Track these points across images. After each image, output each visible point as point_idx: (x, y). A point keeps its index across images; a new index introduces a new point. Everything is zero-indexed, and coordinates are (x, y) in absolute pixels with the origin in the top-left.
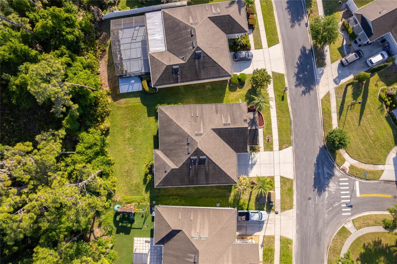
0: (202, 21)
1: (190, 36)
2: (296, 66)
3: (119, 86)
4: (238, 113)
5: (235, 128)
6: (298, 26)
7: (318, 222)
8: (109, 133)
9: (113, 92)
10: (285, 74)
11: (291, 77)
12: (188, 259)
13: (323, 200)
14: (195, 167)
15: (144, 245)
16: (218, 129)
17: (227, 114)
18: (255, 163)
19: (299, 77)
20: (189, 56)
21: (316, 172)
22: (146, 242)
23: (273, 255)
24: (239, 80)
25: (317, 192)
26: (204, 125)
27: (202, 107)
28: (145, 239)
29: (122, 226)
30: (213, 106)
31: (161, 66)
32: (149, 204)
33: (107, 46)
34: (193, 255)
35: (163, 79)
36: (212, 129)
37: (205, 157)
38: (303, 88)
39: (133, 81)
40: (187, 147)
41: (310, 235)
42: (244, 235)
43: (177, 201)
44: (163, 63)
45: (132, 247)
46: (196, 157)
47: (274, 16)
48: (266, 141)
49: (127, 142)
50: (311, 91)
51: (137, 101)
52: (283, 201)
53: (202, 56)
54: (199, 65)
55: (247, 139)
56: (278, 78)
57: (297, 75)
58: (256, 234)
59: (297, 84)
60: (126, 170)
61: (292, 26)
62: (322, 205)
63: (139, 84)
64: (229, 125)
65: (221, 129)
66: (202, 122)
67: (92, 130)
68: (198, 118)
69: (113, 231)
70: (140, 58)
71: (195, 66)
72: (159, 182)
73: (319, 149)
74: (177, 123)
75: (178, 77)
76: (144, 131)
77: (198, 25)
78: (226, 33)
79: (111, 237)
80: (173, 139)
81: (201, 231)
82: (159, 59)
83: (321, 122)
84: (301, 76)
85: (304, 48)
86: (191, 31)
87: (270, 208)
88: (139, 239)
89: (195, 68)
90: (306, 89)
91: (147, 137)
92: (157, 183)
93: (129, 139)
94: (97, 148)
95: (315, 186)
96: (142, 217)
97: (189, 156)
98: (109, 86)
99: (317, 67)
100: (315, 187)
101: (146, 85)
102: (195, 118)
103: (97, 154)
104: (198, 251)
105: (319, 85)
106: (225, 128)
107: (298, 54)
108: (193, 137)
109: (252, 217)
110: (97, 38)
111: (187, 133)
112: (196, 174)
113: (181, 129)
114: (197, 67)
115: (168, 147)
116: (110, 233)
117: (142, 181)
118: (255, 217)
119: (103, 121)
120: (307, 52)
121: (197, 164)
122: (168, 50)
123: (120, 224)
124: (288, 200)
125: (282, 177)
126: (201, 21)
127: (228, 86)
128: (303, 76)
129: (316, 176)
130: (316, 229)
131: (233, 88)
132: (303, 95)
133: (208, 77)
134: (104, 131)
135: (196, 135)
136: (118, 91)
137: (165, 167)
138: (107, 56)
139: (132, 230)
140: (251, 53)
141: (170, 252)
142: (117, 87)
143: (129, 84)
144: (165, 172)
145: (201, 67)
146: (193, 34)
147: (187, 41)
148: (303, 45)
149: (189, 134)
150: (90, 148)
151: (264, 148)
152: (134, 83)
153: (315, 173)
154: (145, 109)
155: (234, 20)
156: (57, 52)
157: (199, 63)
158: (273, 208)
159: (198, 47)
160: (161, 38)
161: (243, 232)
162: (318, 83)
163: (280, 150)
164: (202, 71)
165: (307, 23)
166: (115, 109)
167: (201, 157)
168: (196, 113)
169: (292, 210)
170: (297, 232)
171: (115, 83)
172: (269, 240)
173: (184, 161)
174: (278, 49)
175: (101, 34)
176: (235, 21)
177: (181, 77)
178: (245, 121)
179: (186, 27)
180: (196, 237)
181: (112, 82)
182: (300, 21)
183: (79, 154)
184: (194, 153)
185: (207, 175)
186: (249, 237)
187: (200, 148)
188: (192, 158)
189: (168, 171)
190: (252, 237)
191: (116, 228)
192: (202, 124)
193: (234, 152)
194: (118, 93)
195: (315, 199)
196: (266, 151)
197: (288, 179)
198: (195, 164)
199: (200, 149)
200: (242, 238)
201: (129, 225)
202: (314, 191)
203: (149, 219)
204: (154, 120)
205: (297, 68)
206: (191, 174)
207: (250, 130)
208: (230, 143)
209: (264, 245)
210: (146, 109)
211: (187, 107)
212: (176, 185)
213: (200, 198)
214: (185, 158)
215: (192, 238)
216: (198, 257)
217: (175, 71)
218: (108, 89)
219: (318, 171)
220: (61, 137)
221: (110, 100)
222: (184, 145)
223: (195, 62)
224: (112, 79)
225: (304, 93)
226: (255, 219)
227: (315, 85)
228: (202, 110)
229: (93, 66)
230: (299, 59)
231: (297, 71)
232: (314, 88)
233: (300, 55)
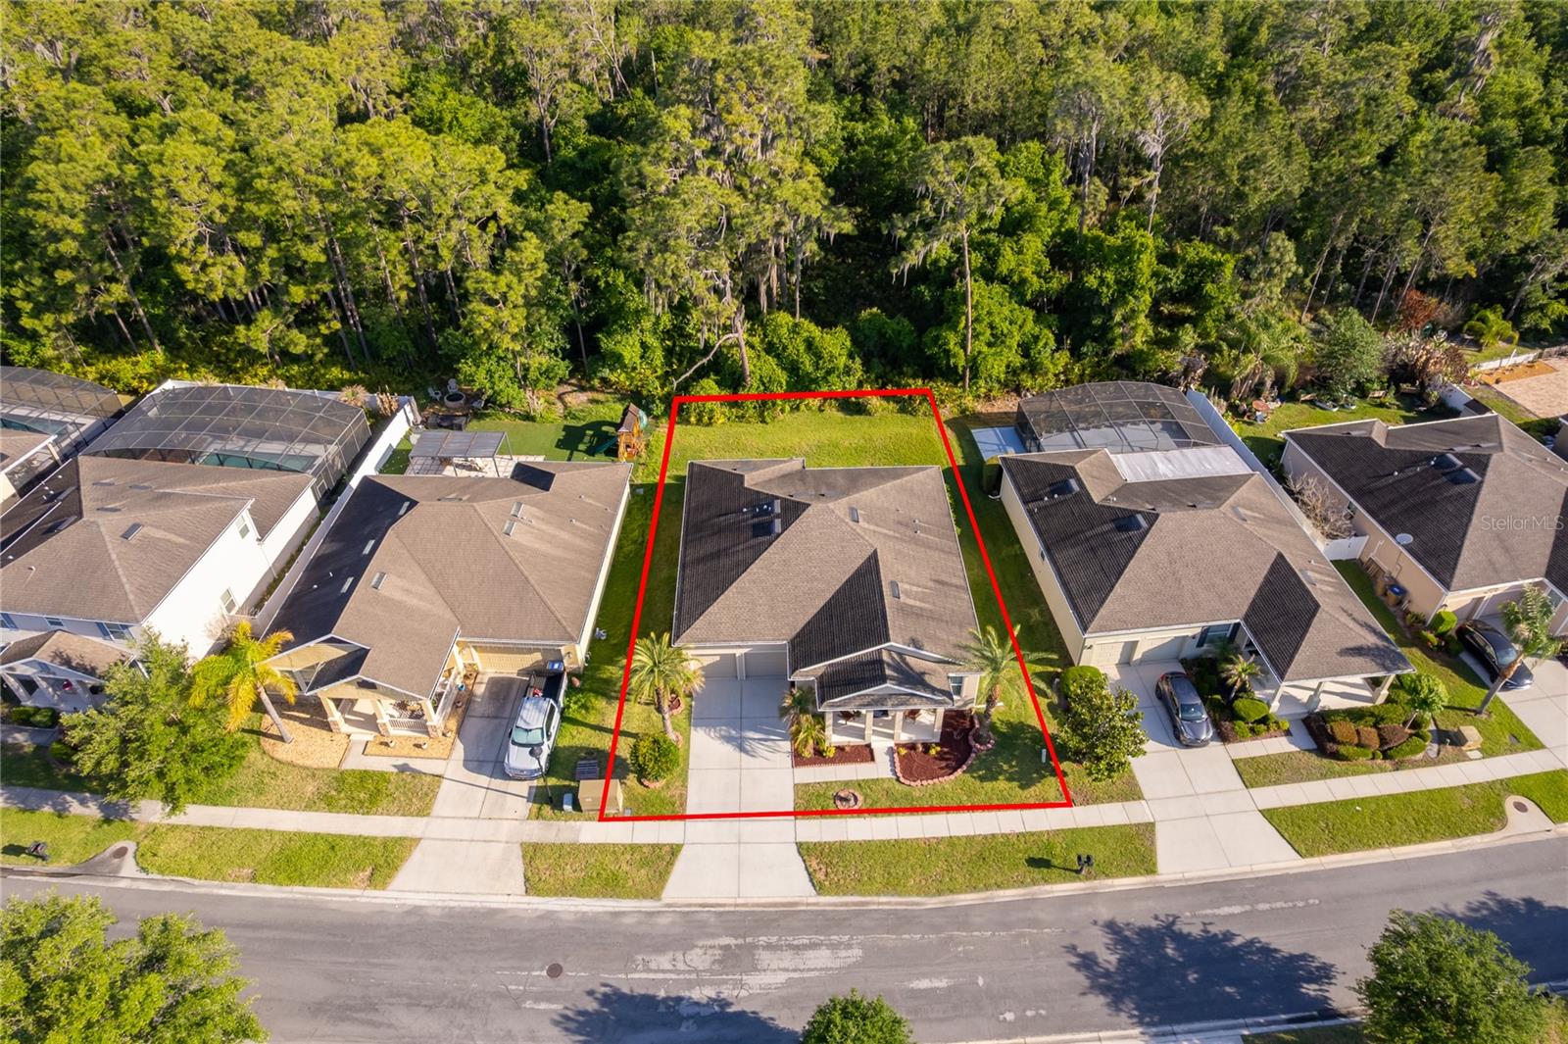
0: (1258, 536)
1: (1190, 504)
2: (1213, 929)
3: (991, 428)
7: (430, 1008)
8: (851, 414)
9: (971, 419)
10: (1157, 878)
11: (1151, 903)
13: (533, 1035)
14: (745, 520)
17: (934, 605)
18: (747, 752)
19: (1163, 941)
20: (1121, 506)
21: (684, 1010)
25: (581, 1007)
26: (887, 537)
27: (950, 554)
29: (584, 435)
30: (960, 582)
37: (778, 530)
38: (1109, 959)
40: (812, 494)
41: (379, 966)
42: (466, 710)
44: (1081, 465)
46: (777, 511)
47: (1423, 839)
48: (837, 789)
50: (1102, 999)
51: (954, 459)
52: (566, 851)
53: (1131, 533)
54: (1097, 535)
56: (1130, 846)
57: (1168, 931)
58: (460, 747)
59: (1122, 930)
64: (893, 595)
65: (878, 574)
66: (897, 535)
68: (910, 533)
69: (575, 421)
71: (1092, 528)
75: (1042, 499)
78: (1247, 614)
81: (532, 530)
82: (1091, 460)
85: (1324, 974)
86: (1206, 505)
87: (550, 800)
89: (1085, 529)
90: (1107, 974)
95: (614, 1000)
97: (783, 497)
98: (989, 413)
99: (1246, 1038)
100: (605, 1000)
102: (910, 526)
107: (1286, 941)
108: (844, 499)
112: (722, 531)
114: (1088, 534)
116: (569, 417)
118: (533, 715)
120: (1310, 989)
121: (754, 521)
122: (1127, 484)
123: (589, 433)
125: (675, 850)
128: (1173, 960)
129: (662, 1009)
130: (398, 995)
132: (1075, 960)
135: (853, 510)
136: (975, 426)
142: (986, 424)
145: (1094, 542)
146: (1199, 507)
148: (1340, 967)
149: (855, 496)
150: (810, 347)
151: (808, 785)
153: (679, 999)
155: (1308, 626)
157: (1102, 534)
158: (547, 809)
159: (1158, 517)
161: (481, 707)
163: (799, 845)
164: (1079, 549)
166: (923, 424)
167: (778, 522)
168: (928, 534)
169: (523, 890)
170: (415, 910)
171: (1000, 422)
172: (420, 793)
173: (766, 492)
174: (1274, 856)
176: (1306, 631)
177: (1046, 507)
178: (916, 642)
180: (517, 512)
181: (1002, 417)
184: (794, 502)
185: (717, 555)
186: (453, 724)
187: (808, 513)
188: (777, 503)
191: (580, 426)
192: (890, 533)
193: (794, 633)
194: (971, 426)
195: (549, 998)
196: (796, 793)
197: (663, 876)
198: (755, 516)
199: (802, 513)
200: (456, 702)
201: (582, 447)
202: (591, 993)
205: (1206, 932)
206: (722, 518)
207: (880, 659)
208: (829, 612)
209: (404, 777)
211: (947, 521)
214: (776, 492)
215: (520, 503)
217: (1060, 488)
219: (690, 1017)
221: (948, 413)
223: (1104, 523)
224: (1010, 418)
225: (1087, 962)
227: (1141, 1023)
230: (1252, 942)
231: (1189, 934)
232: (1123, 1015)
233: (1276, 951)
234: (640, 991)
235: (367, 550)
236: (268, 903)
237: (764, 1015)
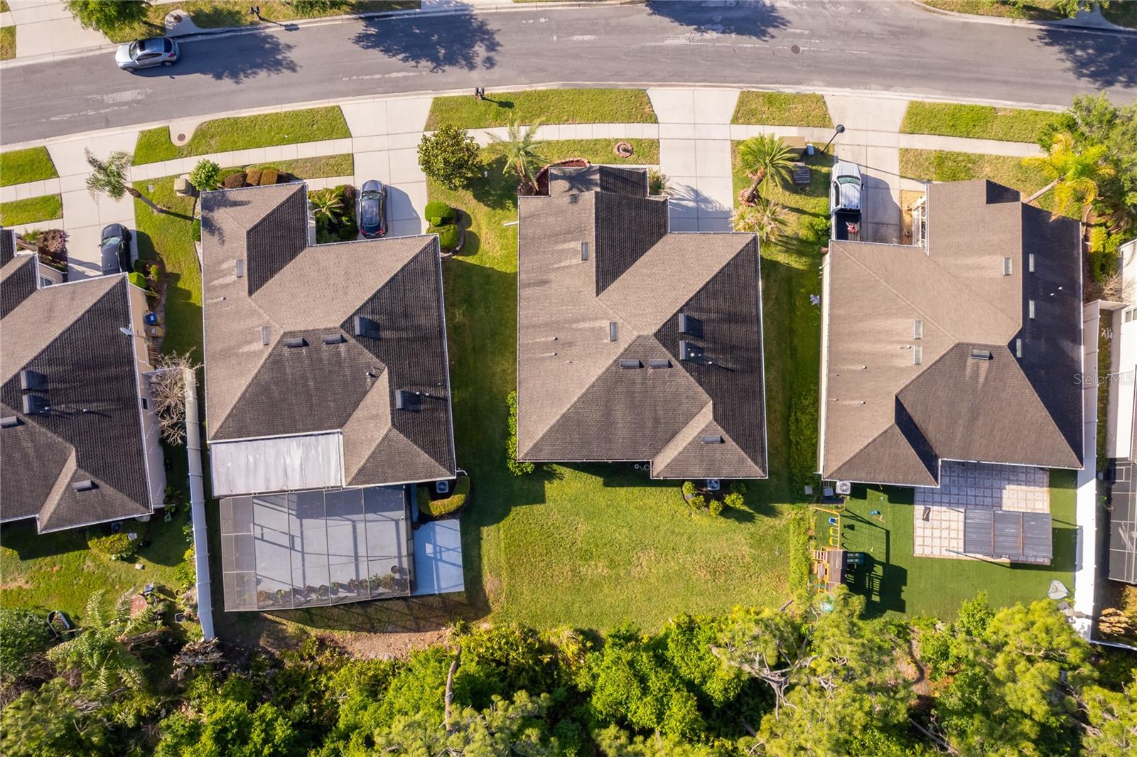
0: (262, 312)
1: (304, 350)
2: (413, 63)
3: (440, 595)
4: (551, 220)
5: (596, 227)
6: (293, 50)
7: (860, 32)
8: (591, 630)
9: (460, 614)
10: (435, 96)
11: (444, 80)
12: (982, 379)
13: (800, 15)
14: (709, 350)
15: (936, 524)
16: (597, 276)
17: (553, 252)
18: (692, 190)
19: (444, 57)
20: (368, 357)
21: (721, 27)
22: (927, 519)
23: (955, 157)
24: (445, 221)
25: (777, 29)
26: (584, 319)
27: (528, 327)
28: (918, 522)
29: (881, 594)
30: (524, 293)
31: (390, 446)
32: (813, 507)
33: (305, 633)
34: (971, 361)
35: (433, 442)
36: (597, 295)
37: (681, 318)
38: (478, 48)
39: (429, 549)
40: (651, 371)
41: (898, 55)
42: (901, 230)
43: (804, 419)
44: (383, 439)
45: (942, 562)
46: (682, 344)
47: (256, 117)
48: (631, 158)
49: (622, 573)
50: (489, 27)
51: (492, 538)
52: (804, 122)
53: (370, 317)
54: (399, 330)
55: (627, 198)
56: (446, 115)
57: (438, 63)
58: (895, 199)
59: (466, 65)
60: (708, 576)
61: (292, 67)
62: (813, 16)
63: (438, 529)
64: (587, 244)
65: (597, 267)
66: (574, 326)
67: (582, 681)
68: (562, 336)
69: (896, 622)
70: (354, 522)
71: (399, 339)
72: (752, 463)
73: (657, 18)
74: (575, 399)
75: (430, 397)
76: (589, 517)
77: (274, 323)
78: (303, 247)
79: (916, 629)
80: (621, 416)
81: (898, 338)
82: (368, 453)
83: (579, 5)
84: (443, 51)
85: (360, 39)
86: (290, 346)
87: (822, 156)
88: (918, 541)
89: (405, 343)
90: (482, 40)
91: (608, 506)
92: (754, 471)
93: (612, 564)
94: (645, 659)
95: (760, 34)
96: (852, 527)
97: (677, 363)
98: (438, 626)
99: (420, 8)
100: (764, 33)
101: (446, 501)
102: (561, 346)
103: (661, 661)
104: (958, 345)
105: (472, 6)
106: (597, 257)
107: (376, 56)
108: (622, 350)
109: (851, 202)
110: (278, 664)
111: (608, 369)
112: (730, 349)
113: (593, 386)
114: (404, 335)
115: (647, 432)
116: (903, 631)
117: (743, 526)
118: (851, 195)
119: (552, 649)
120: (373, 31)
121: (702, 344)
122: (341, 426)
123: (876, 598)
124: (800, 106)
125: (735, 120)
126: (260, 316)
127: (460, 258)
128: (442, 47)
129: (732, 28)
130: (881, 39)
131: (469, 243)
132: (499, 48)
133: (434, 304)
134: (584, 645)
135: (614, 340)
136: (458, 599)
137: (708, 443)
138: (337, 635)
139: (893, 562)
140: (364, 186)
141: (959, 436)
142: (444, 602)
143: (437, 560)
144: (722, 441)
145: (403, 322)
146: (299, 340)
147: (321, 360)
148: (350, 41)
149: (611, 361)
150: (643, 680)
151: (650, 163)
152: (435, 546)
153: (723, 32)
154: (519, 512)
155: (264, 219)
157: (393, 329)
158: (822, 148)
159: (342, 326)
160: (298, 447)
161: (892, 232)
162: (465, 7)
163: (656, 121)
164: (417, 322)
165: (286, 26)
166: (514, 609)
167: (682, 329)
168: (545, 343)
169: (826, 99)
170: (887, 88)
171: (431, 608)
172: (911, 163)
173: (692, 379)
174: (356, 110)
175: (267, 652)
176: (268, 216)
177: (430, 385)
178: (575, 199)
179: (275, 362)
180: (917, 352)
181: (425, 619)
182: (278, 44)
183: (664, 714)
184: (668, 349)
185: (732, 318)
186: (907, 218)
187: (654, 329)
188: (682, 356)
189: (721, 432)
190: (904, 208)
191: (889, 612)
192: (581, 325)
193: (664, 238)
194: (463, 599)
195: (795, 35)
196: (658, 158)
197: (742, 103)
198: (701, 350)
199: (659, 331)
200: (910, 236)
201: (879, 570)
202: (773, 37)
203: (858, 506)
204: (556, 482)
205: (418, 62)
206: (730, 365)
207: (602, 187)
208: (637, 250)
209: (927, 177)
210: (518, 508)
211: (523, 372)
212: (762, 414)
213: (793, 350)
214: (684, 378)
215: (918, 364)
216: (974, 346)
217: (411, 402)
218: (448, 632)
219: (718, 23)
221: (484, 627)
222: (644, 379)
223: (387, 340)
224: (416, 618)
225: (492, 46)
226: (857, 195)
227: (471, 16)
228: (534, 326)
229: (371, 677)
230: (394, 55)
231: (427, 61)
232: (480, 20)
233: (381, 51)
234: (746, 38)
236: (979, 95)
237: (676, 24)
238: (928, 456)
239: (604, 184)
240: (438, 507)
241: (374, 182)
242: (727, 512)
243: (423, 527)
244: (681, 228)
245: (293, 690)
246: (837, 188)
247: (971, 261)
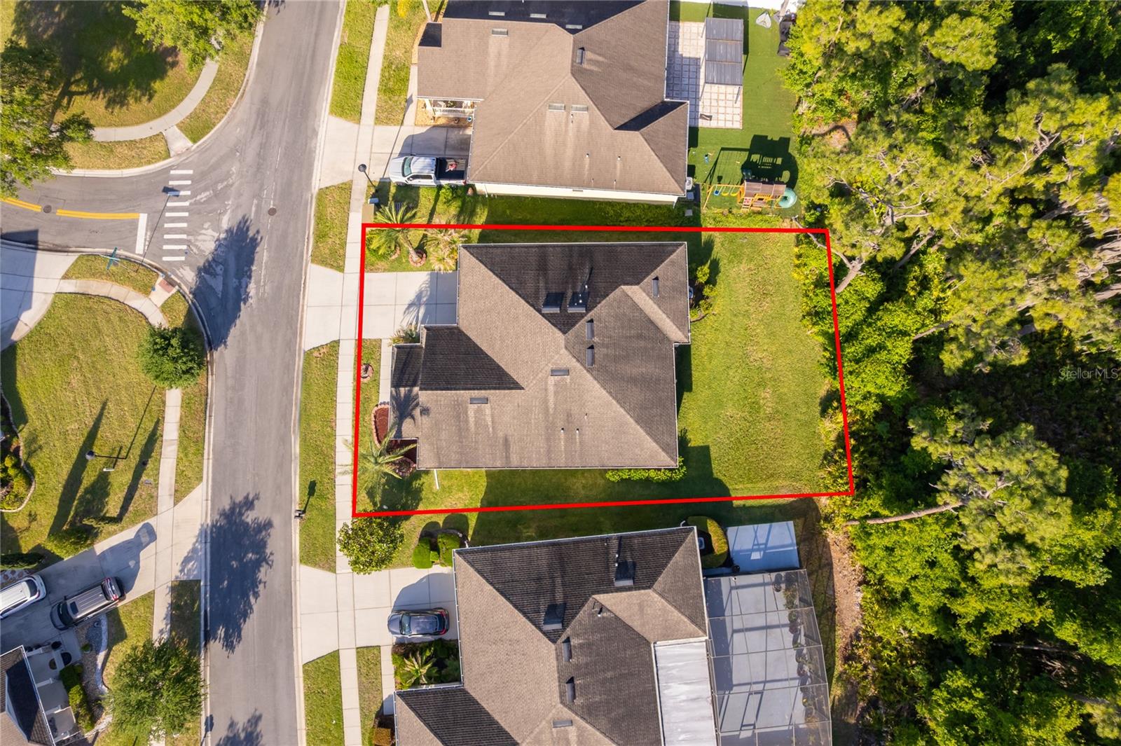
0: (537, 730)
1: (577, 682)
2: (261, 587)
3: (798, 544)
4: (444, 435)
5: (455, 389)
6: (236, 721)
7: (259, 154)
8: (821, 404)
9: (814, 525)
10: (298, 563)
11: (281, 554)
12: (600, 59)
13: (238, 206)
14: (574, 287)
15: (714, 110)
16: (504, 389)
17: (477, 434)
18: (408, 309)
19: (257, 553)
20: (583, 615)
21: (244, 280)
22: (710, 117)
23: (384, 81)
24: (435, 548)
25: (250, 228)
26: (546, 401)
27: (550, 459)
28: (713, 124)
29: (775, 157)
30: (515, 462)
31: (670, 590)
32: (704, 210)
33: (840, 676)
34: (585, 66)
35: (663, 549)
36: (523, 388)
37: (546, 310)
38: (250, 517)
39: (756, 556)
40: (596, 339)
41: (284, 123)
42: (452, 127)
43: (626, 214)
44: (663, 597)
45: (745, 107)
46: (571, 310)
48: (374, 366)
49: (769, 375)
50: (227, 507)
51: (742, 491)
52: (345, 207)
53: (543, 615)
54: (554, 586)
55: (424, 364)
56: (319, 551)
57: (262, 559)
58: (424, 130)
59: (266, 530)
60: (768, 300)
61: (255, 720)
62: (240, 195)
63: (737, 548)
64: (471, 399)
65: (495, 388)
66: (551, 411)
67: (871, 407)
68: (560, 424)
69: (798, 145)
70: (735, 631)
71: (564, 584)
72: (675, 254)
73: (230, 340)
74: (622, 410)
75: (619, 552)
76: (720, 404)
77: (551, 715)
78: (465, 692)
79: (803, 130)
80: (637, 368)
81: (563, 126)
82: (676, 613)
83: (210, 416)
84: (250, 555)
85: (229, 645)
86: (574, 697)
87: (380, 191)
88: (729, 125)
89: (566, 578)
90: (241, 514)
91: (710, 388)
92: (681, 253)
93: (761, 384)
94: (851, 350)
95: (254, 243)
96: (720, 179)
97: (589, 315)
98: (826, 545)
99: (199, 581)
100: (254, 240)
101: (714, 538)
102: (571, 424)
103: (851, 336)
104: (573, 74)
105: (202, 525)
106: (485, 389)
107: (250, 627)
108: (578, 365)
109: (430, 165)
110: (873, 703)
111: (595, 379)
112: (571, 271)
113: (610, 393)
114: (559, 581)
115: (649, 346)
116: (806, 140)
117: (722, 269)
118: (422, 165)
119: (841, 440)
120: (221, 632)
121: (569, 293)
122: (648, 644)
123: (779, 161)
124: (329, 210)
125: (340, 268)
126: (541, 733)
127: (471, 532)
128: (245, 556)
129: (246, 269)
130: (267, 137)
131: (456, 522)
132: (251, 497)
133: (526, 552)
134: (837, 408)
135: (567, 372)
136: (801, 527)
137: (659, 292)
138: (840, 644)
139: (748, 146)
140: (393, 633)
141: (646, 82)
142: (804, 540)
143: (766, 548)
144: (657, 279)
145: (547, 582)
146: (568, 687)
147: (587, 664)
148: (231, 656)
149: (588, 375)
150: (871, 351)
151: (380, 347)
152: (753, 550)
153: (250, 277)
154: (718, 470)
155: (436, 734)
156: (993, 631)
157: (553, 592)
158: (373, 190)
159: (554, 641)
160: (669, 688)
161: (455, 135)
162: (203, 533)
163: (338, 342)
164: (545, 568)
165: (207, 731)
166: (806, 474)
167: (556, 310)
168: (566, 441)
169: (323, 187)
170: (315, 133)
171: (810, 553)
172: (390, 112)
173: (603, 302)
174: (308, 647)
175: (862, 716)
176: (432, 730)
177: (607, 553)
178: (425, 411)
179: (589, 713)
180: (577, 109)
181: (820, 559)
182: (228, 738)
183: (901, 331)
184: (577, 322)
185: (543, 267)
186: (442, 121)
187: (558, 334)
188: (583, 310)
189: (649, 280)
190: (432, 123)
191: (790, 151)
192: (551, 405)
193: (462, 329)
194: (800, 522)
195: (257, 212)
196: (375, 340)
197: (323, 262)
198: (575, 294)
199: (560, 330)
200: (458, 119)
201: (755, 158)
202: (258, 232)
203: (702, 172)
204: (689, 436)
205: (260, 582)
206: (587, 271)
207: (414, 385)
208: (475, 354)
209: (403, 103)
210: (714, 471)
211: (593, 463)
212: (629, 245)
213: (562, 222)
214: (602, 310)
215: (587, 109)
216: (573, 61)
217: (625, 571)
218: (831, 536)
219: (240, 283)
220: (953, 346)
221: (824, 503)
222: (603, 345)
223: (566, 596)
224: (820, 567)
225: (249, 504)
226: (422, 159)
227: (213, 526)
228: (549, 451)
229: (881, 607)
230: (251, 608)
231: (259, 571)
232: (218, 517)
233: (245, 621)
234: (257, 257)
235: (533, 16)
236: (327, 57)
237: (238, 321)
238: (663, 109)
239: (409, 383)
240: (718, 546)
241: (390, 622)
242: (712, 281)
243: (736, 563)
244: (453, 314)
245: (899, 685)
246: (415, 177)
247: (492, 63)
